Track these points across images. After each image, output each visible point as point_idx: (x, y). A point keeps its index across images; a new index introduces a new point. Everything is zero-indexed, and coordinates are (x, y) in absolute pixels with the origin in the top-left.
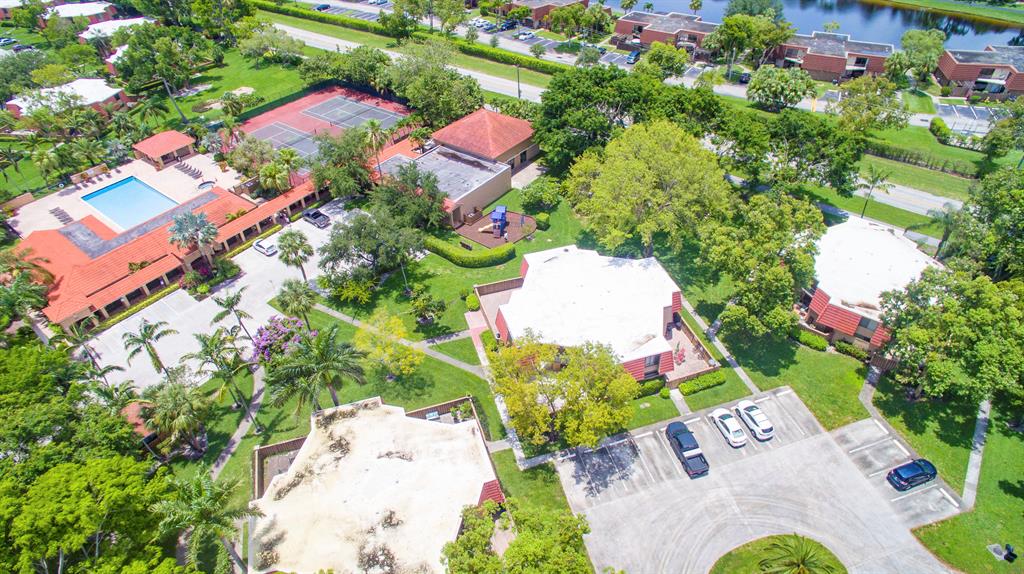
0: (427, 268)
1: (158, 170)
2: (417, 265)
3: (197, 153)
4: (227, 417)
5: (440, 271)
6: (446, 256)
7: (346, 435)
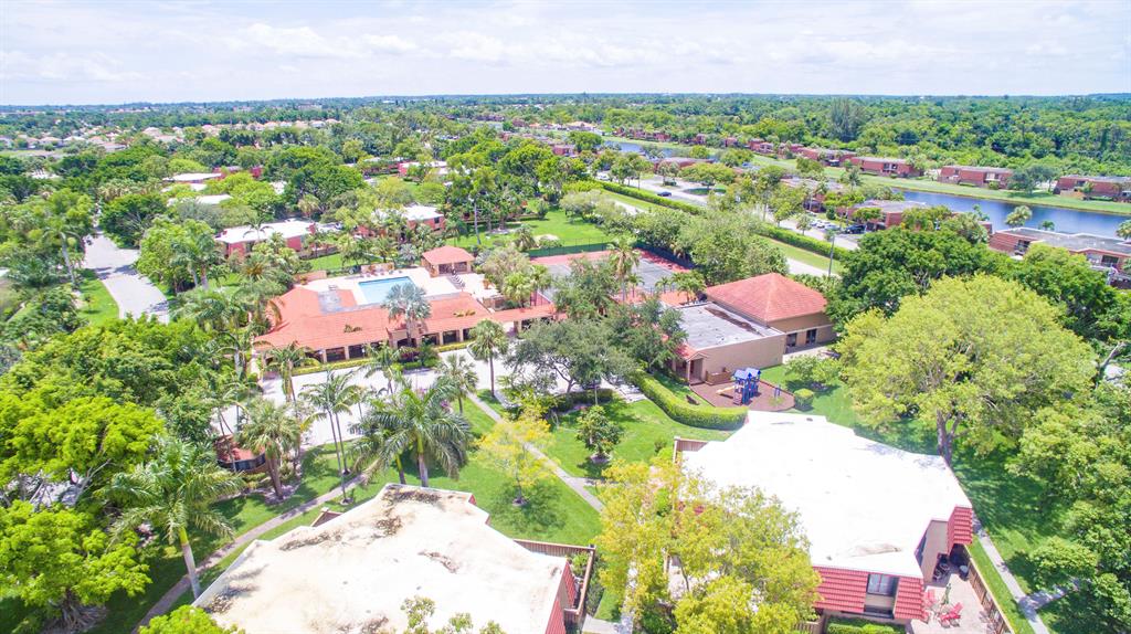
0: (634, 411)
1: (432, 276)
2: (625, 406)
3: (473, 271)
4: (328, 478)
5: (648, 418)
6: (662, 405)
7: (404, 517)
